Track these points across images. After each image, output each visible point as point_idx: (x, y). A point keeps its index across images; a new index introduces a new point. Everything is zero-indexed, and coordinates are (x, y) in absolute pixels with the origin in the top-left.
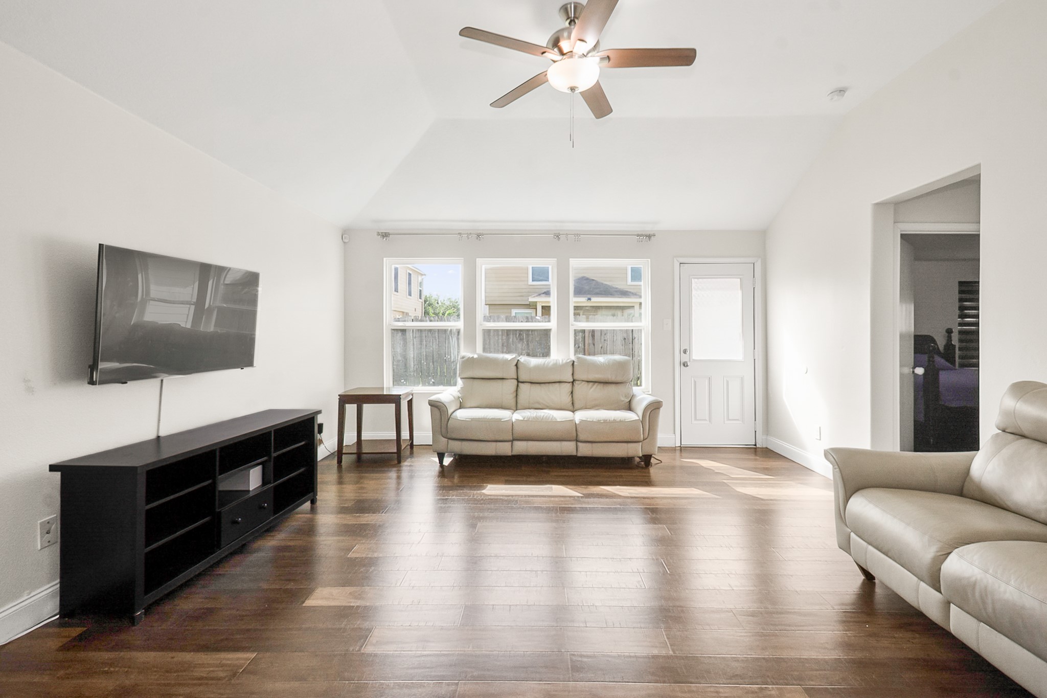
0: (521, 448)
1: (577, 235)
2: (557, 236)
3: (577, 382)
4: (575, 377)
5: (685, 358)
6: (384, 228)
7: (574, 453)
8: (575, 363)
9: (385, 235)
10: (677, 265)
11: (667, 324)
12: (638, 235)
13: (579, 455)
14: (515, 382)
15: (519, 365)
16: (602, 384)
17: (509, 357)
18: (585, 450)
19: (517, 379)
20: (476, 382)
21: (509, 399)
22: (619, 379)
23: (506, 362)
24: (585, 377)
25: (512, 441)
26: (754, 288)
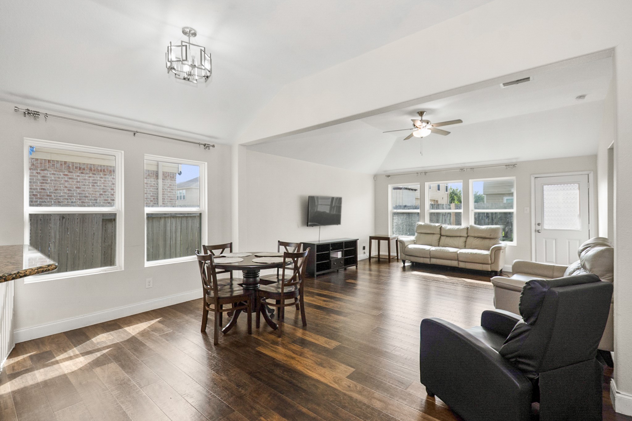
0: (434, 261)
1: (472, 168)
2: (462, 169)
3: (469, 237)
4: (469, 234)
5: (539, 228)
6: (388, 173)
7: (457, 266)
8: (469, 229)
9: (389, 176)
10: (533, 179)
11: (526, 210)
12: (506, 166)
13: (459, 267)
14: (439, 236)
15: (442, 229)
16: (482, 239)
17: (437, 225)
18: (462, 265)
19: (441, 234)
20: (422, 235)
21: (436, 242)
22: (492, 237)
23: (435, 227)
24: (473, 235)
25: (430, 258)
26: (589, 189)
